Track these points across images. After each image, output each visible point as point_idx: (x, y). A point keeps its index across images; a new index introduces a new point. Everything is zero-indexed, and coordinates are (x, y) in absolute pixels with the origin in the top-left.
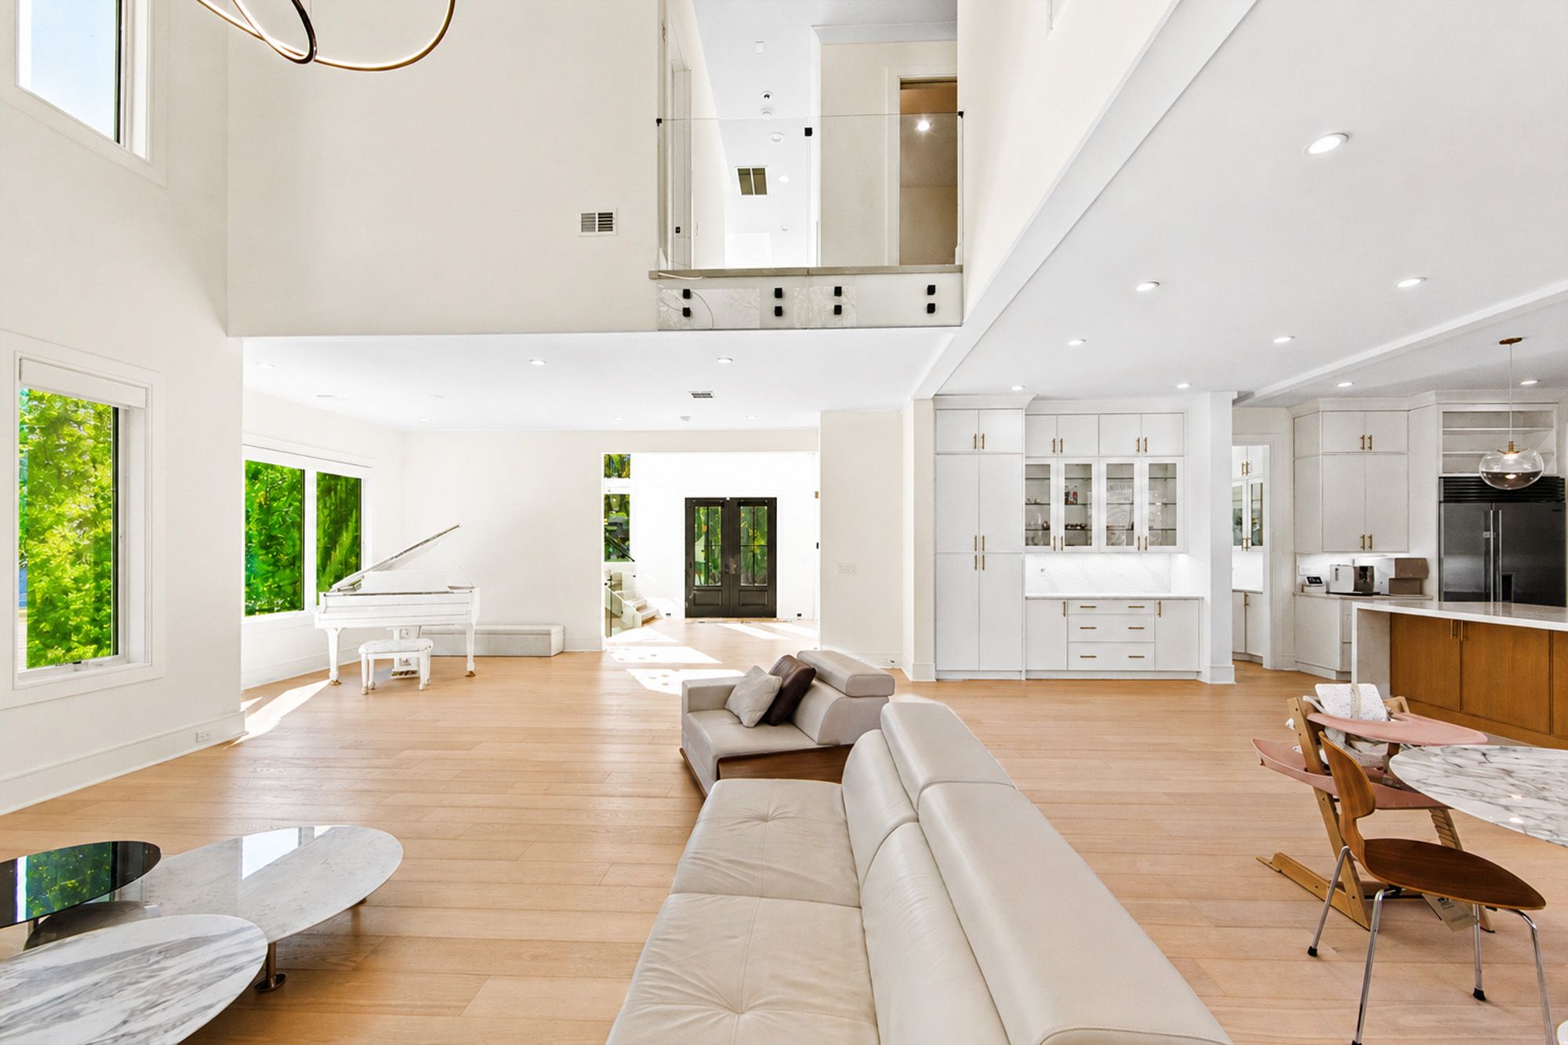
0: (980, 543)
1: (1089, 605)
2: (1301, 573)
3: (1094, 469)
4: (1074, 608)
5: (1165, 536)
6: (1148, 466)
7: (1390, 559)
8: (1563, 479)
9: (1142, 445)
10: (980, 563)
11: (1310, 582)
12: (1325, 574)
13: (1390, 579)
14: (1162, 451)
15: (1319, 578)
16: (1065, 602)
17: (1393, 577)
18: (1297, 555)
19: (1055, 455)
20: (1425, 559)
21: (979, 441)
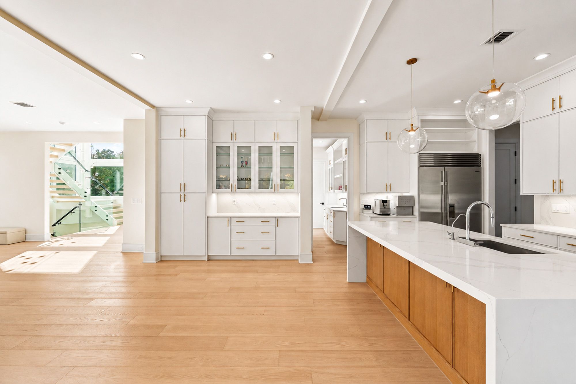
0: (183, 187)
1: (241, 220)
2: (362, 204)
3: (252, 148)
4: (234, 221)
5: (285, 184)
6: (279, 147)
7: (396, 196)
8: (481, 154)
9: (276, 136)
10: (183, 198)
11: (365, 208)
12: (372, 203)
13: (397, 207)
14: (286, 140)
15: (370, 206)
16: (229, 219)
17: (398, 206)
18: (362, 194)
19: (232, 141)
20: (413, 196)
21: (183, 133)
